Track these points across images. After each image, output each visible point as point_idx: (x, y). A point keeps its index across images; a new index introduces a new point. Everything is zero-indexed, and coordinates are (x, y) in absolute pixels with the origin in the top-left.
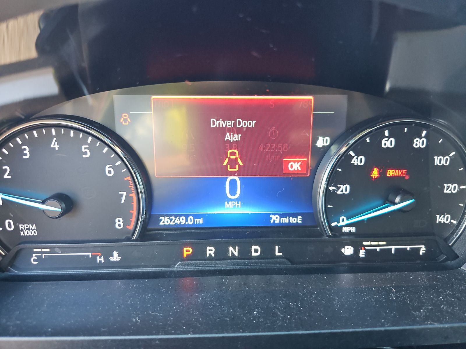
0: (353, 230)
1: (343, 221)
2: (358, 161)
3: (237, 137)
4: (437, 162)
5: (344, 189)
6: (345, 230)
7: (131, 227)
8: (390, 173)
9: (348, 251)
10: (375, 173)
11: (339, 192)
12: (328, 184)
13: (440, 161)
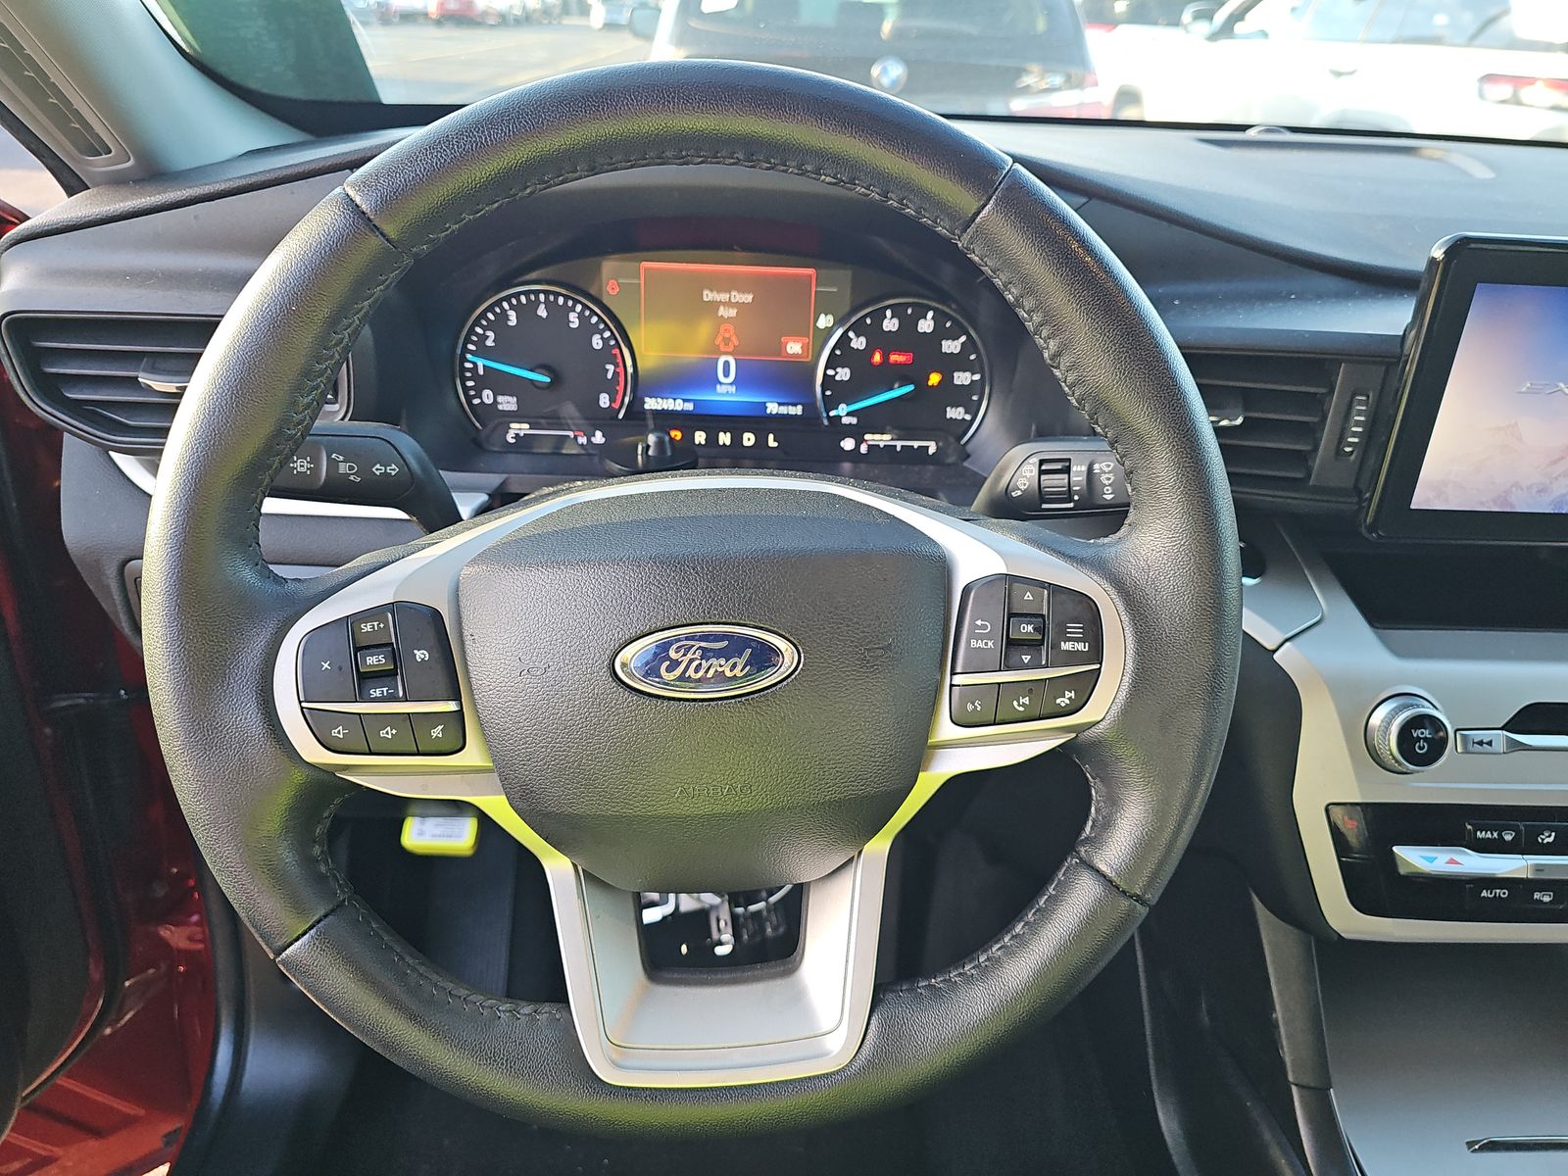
0: (854, 420)
1: (842, 410)
2: (859, 343)
3: (733, 313)
4: (945, 349)
5: (843, 374)
6: (846, 420)
7: (616, 406)
8: (894, 358)
9: (848, 444)
10: (877, 358)
11: (838, 378)
12: (826, 368)
13: (951, 347)
